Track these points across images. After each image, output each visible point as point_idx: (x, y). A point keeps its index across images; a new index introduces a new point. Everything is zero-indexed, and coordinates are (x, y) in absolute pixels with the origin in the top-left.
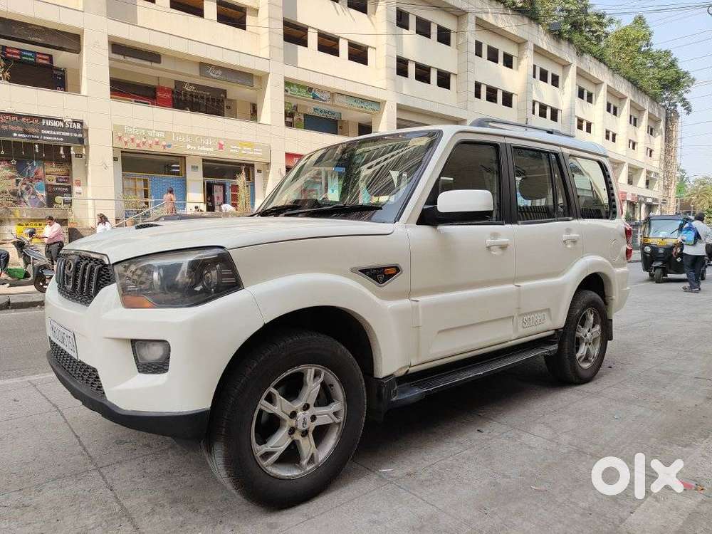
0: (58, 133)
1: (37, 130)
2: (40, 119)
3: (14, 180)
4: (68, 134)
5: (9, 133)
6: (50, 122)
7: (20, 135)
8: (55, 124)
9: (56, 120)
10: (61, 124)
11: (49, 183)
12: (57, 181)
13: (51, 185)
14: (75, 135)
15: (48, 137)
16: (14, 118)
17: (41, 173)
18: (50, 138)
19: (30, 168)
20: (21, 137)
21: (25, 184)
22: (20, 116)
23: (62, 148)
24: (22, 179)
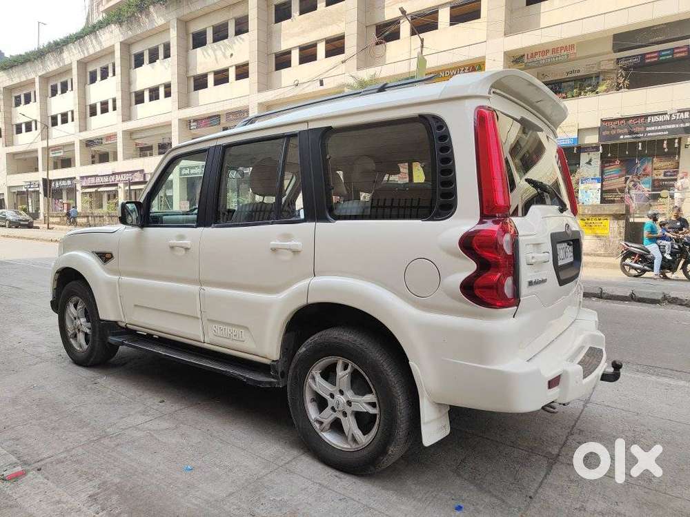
0: (663, 127)
1: (642, 129)
2: (646, 117)
3: (623, 179)
4: (673, 126)
5: (617, 136)
6: (656, 117)
7: (626, 136)
8: (661, 118)
9: (662, 114)
10: (667, 117)
11: (656, 177)
12: (665, 175)
13: (657, 179)
14: (682, 125)
15: (653, 133)
16: (622, 122)
17: (649, 169)
18: (655, 134)
19: (639, 166)
20: (626, 138)
21: (633, 181)
22: (627, 119)
23: (665, 142)
24: (630, 177)
